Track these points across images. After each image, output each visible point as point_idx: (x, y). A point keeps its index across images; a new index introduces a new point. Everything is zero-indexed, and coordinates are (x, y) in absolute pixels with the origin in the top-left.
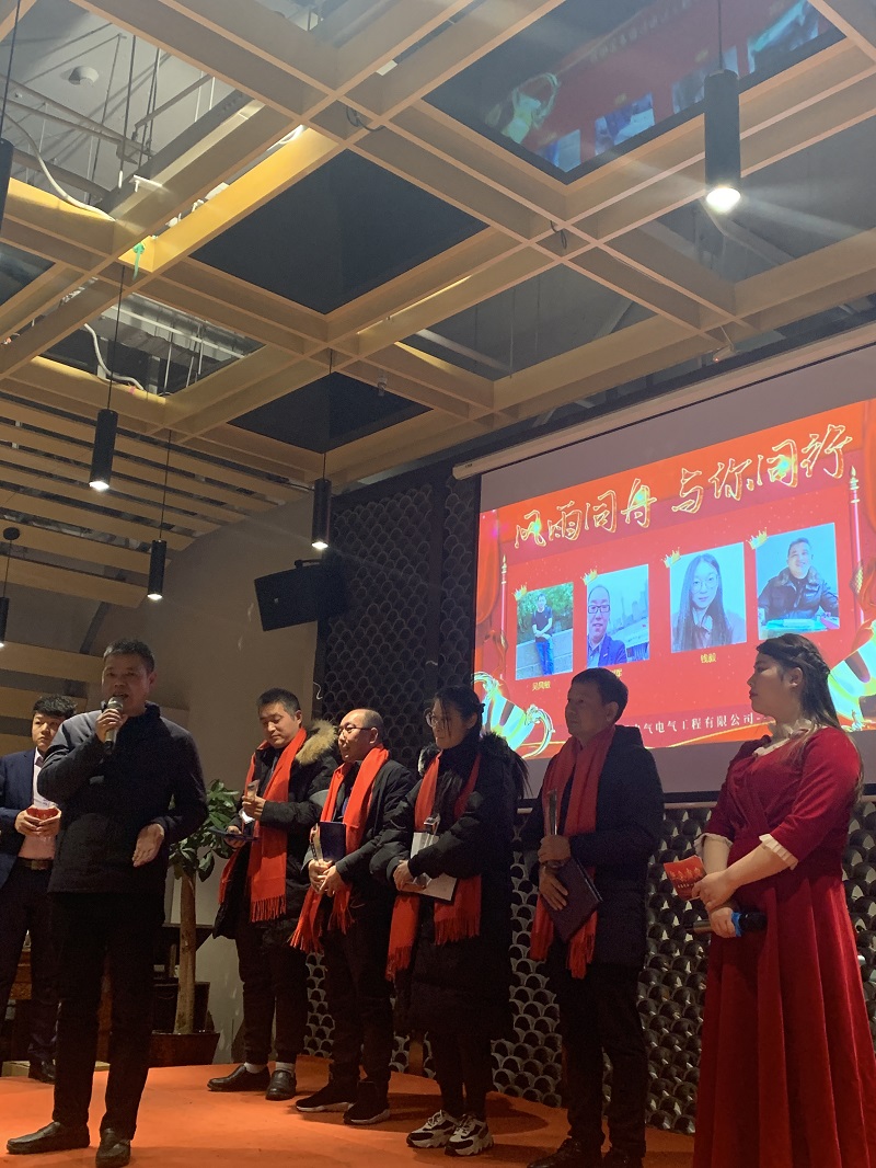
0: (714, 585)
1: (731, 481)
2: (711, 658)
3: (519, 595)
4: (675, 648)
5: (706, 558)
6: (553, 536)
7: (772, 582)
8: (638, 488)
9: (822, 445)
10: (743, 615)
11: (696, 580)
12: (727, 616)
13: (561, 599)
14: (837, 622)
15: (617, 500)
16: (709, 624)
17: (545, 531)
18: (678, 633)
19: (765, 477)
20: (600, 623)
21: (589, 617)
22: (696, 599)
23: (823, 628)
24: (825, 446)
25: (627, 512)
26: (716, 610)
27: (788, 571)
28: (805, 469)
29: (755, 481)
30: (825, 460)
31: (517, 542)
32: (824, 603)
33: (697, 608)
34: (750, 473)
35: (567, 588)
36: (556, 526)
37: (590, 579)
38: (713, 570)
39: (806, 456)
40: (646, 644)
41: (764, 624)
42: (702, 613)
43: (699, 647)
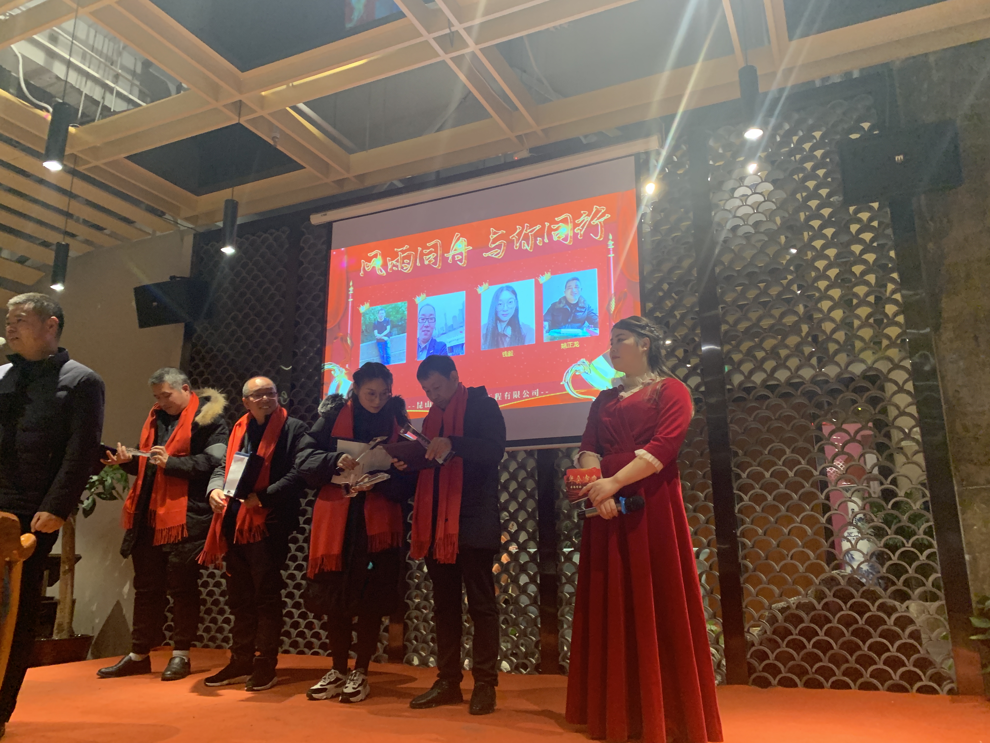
0: (513, 305)
1: (526, 238)
2: (510, 354)
3: (363, 309)
4: (484, 347)
5: (508, 288)
6: (392, 269)
7: (554, 305)
8: (458, 239)
9: (589, 218)
10: (533, 326)
11: (500, 302)
12: (522, 326)
13: (397, 312)
14: (598, 331)
15: (443, 246)
16: (509, 331)
17: (385, 266)
18: (486, 337)
19: (550, 237)
20: (428, 330)
21: (419, 326)
22: (500, 315)
23: (588, 335)
24: (592, 219)
25: (450, 255)
26: (514, 321)
27: (565, 298)
28: (578, 234)
29: (543, 239)
30: (592, 229)
31: (362, 272)
32: (590, 319)
33: (501, 321)
34: (540, 234)
35: (403, 305)
36: (394, 262)
37: (421, 300)
38: (514, 297)
39: (578, 225)
40: (463, 344)
41: (547, 332)
42: (504, 325)
43: (502, 347)
